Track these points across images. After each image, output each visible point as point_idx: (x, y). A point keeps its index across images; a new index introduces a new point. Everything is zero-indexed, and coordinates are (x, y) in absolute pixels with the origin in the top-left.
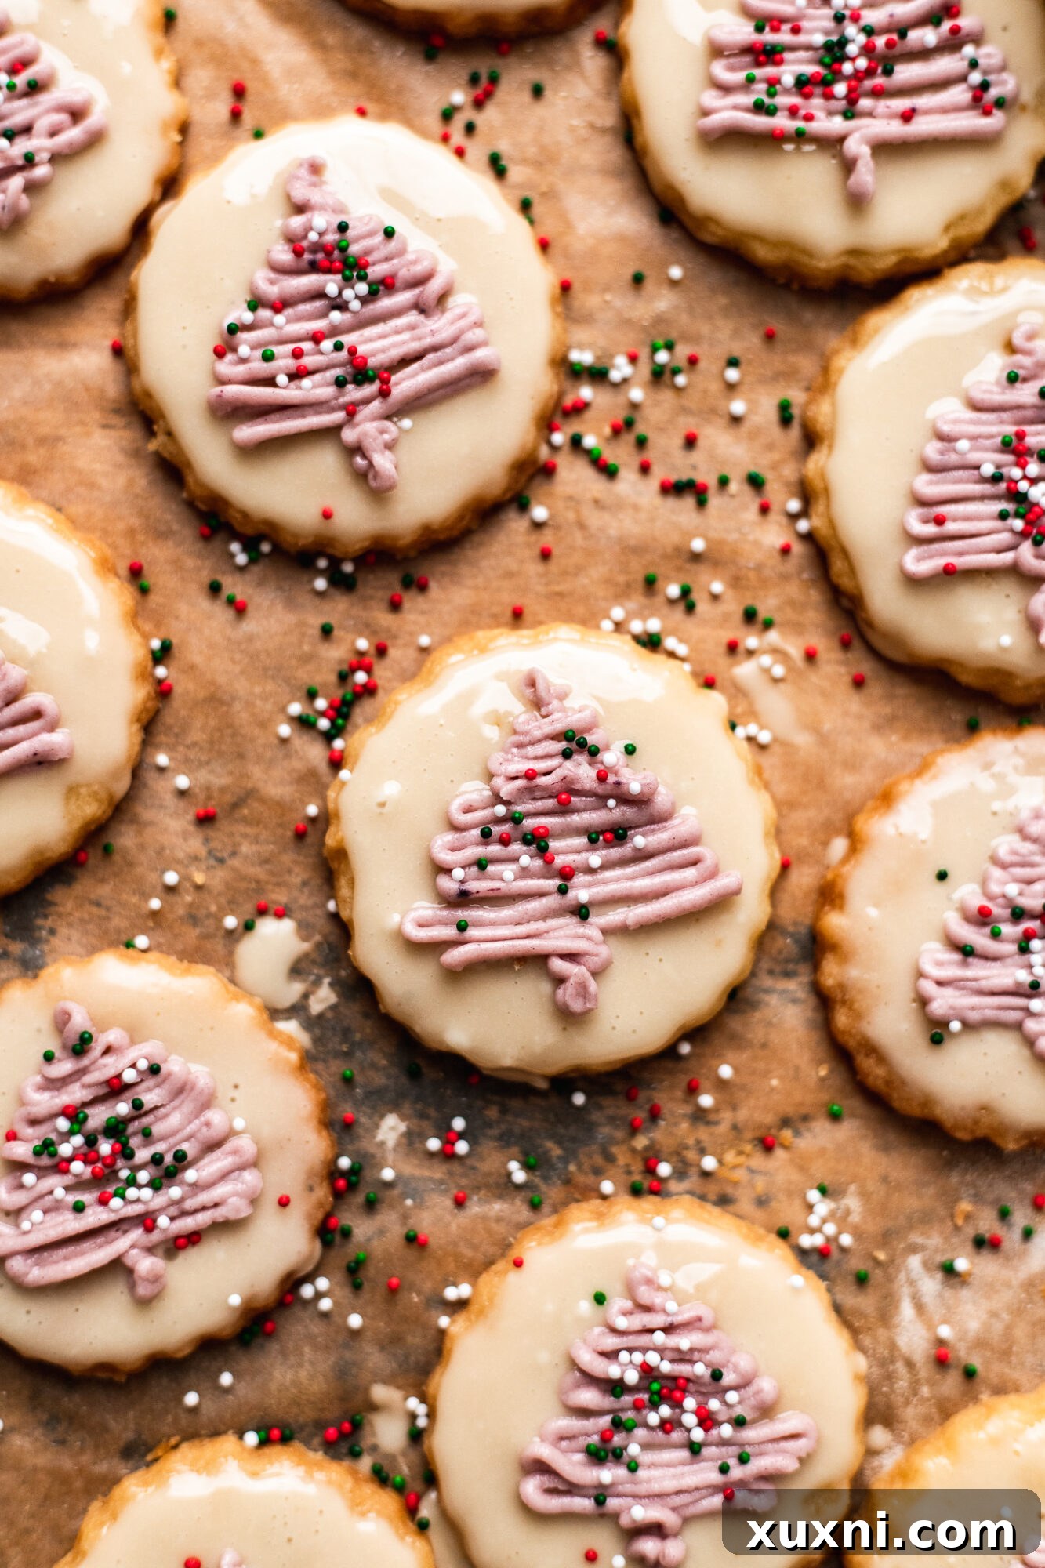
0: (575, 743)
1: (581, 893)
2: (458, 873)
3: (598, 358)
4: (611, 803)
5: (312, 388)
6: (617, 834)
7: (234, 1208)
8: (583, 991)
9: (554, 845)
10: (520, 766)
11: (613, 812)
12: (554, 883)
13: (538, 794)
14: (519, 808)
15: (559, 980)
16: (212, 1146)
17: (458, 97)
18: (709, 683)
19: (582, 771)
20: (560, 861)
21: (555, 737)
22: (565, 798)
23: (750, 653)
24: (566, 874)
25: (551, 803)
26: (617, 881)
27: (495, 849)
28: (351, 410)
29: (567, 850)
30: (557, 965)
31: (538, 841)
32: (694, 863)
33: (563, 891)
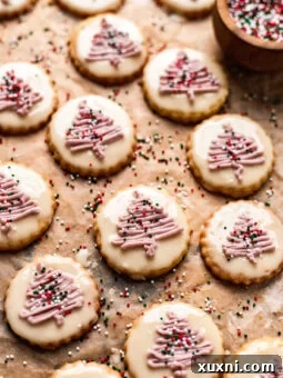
0: (146, 202)
1: (149, 231)
2: (123, 229)
4: (155, 213)
5: (86, 139)
6: (156, 220)
7: (78, 304)
8: (152, 251)
9: (143, 223)
10: (135, 207)
11: (155, 215)
12: (144, 230)
13: (139, 213)
14: (135, 216)
15: (146, 250)
16: (73, 291)
19: (148, 207)
20: (144, 226)
21: (141, 201)
22: (145, 213)
23: (180, 191)
24: (146, 229)
25: (142, 215)
27: (131, 224)
28: (95, 144)
29: (146, 224)
30: (146, 246)
31: (140, 222)
33: (146, 232)
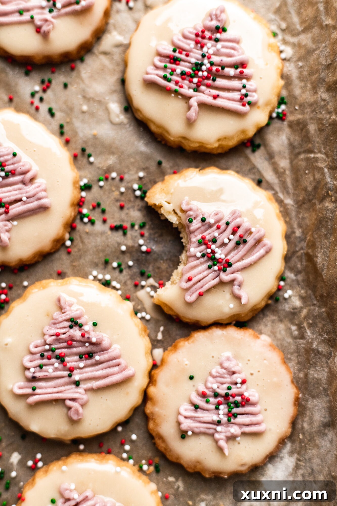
0: (74, 323)
1: (76, 377)
2: (32, 370)
3: (88, 181)
4: (87, 344)
6: (90, 355)
8: (77, 412)
9: (67, 359)
10: (54, 331)
11: (88, 348)
12: (66, 373)
13: (61, 341)
14: (53, 346)
15: (69, 408)
17: (37, 88)
18: (128, 298)
19: (76, 333)
20: (69, 365)
21: (67, 320)
22: (70, 342)
23: (143, 287)
24: (71, 370)
25: (65, 344)
26: (90, 372)
27: (45, 361)
29: (71, 361)
30: (68, 403)
31: (61, 358)
32: (118, 365)
33: (70, 376)
